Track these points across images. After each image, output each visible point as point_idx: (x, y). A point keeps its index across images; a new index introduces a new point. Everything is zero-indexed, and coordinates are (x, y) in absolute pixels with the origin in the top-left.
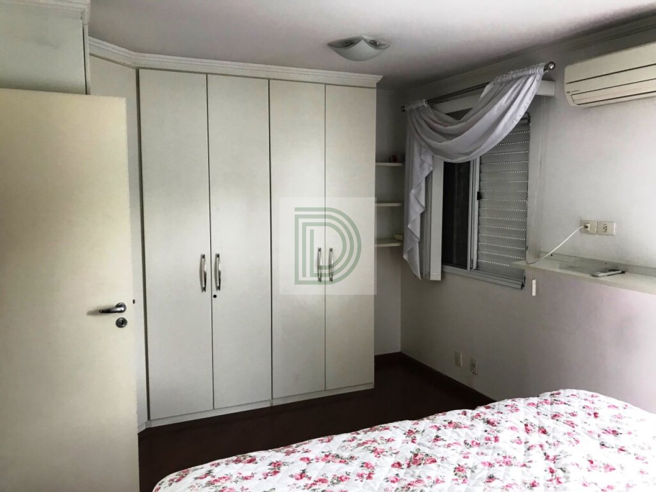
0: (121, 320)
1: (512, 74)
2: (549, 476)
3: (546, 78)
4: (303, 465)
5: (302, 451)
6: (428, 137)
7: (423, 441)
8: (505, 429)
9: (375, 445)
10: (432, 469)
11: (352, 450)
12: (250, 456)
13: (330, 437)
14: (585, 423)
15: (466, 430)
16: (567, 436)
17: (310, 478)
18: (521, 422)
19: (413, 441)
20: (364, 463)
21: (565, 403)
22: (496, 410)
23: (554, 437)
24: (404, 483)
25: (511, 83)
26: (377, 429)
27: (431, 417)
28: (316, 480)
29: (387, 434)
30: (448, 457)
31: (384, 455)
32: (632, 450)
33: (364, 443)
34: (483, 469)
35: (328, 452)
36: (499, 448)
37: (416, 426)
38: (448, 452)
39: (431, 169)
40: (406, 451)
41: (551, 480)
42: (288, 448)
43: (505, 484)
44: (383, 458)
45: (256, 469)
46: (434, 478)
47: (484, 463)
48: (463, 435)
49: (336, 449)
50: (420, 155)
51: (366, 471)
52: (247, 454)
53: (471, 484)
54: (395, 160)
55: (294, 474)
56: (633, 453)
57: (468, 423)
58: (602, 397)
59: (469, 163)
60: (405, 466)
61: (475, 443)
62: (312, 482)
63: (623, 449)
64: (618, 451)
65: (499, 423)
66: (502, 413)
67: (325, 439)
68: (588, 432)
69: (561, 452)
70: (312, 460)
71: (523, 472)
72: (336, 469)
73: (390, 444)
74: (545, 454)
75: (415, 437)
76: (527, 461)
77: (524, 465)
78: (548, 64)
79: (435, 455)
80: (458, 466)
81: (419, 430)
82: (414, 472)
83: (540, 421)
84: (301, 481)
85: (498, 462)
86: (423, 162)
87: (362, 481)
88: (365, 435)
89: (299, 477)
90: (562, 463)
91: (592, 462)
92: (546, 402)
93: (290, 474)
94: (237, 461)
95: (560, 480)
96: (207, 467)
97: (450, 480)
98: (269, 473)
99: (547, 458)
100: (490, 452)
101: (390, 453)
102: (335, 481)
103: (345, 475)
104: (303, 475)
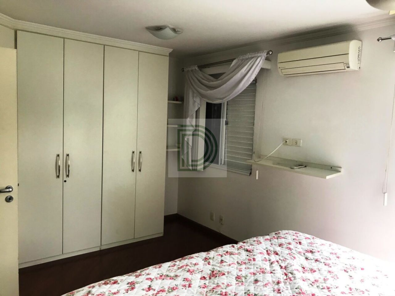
0: (9, 197)
1: (249, 55)
2: (285, 277)
3: (267, 59)
4: (149, 283)
5: (145, 274)
6: (199, 87)
7: (214, 263)
8: (257, 254)
9: (188, 267)
10: (224, 279)
11: (175, 272)
12: (113, 280)
13: (160, 265)
14: (296, 248)
15: (237, 256)
16: (289, 255)
17: (154, 290)
18: (264, 249)
19: (209, 263)
20: (185, 279)
21: (284, 238)
22: (249, 244)
23: (282, 257)
24: (210, 288)
25: (248, 60)
26: (186, 258)
27: (214, 250)
28: (159, 291)
29: (194, 261)
30: (231, 271)
31: (195, 273)
32: (322, 261)
33: (181, 267)
34: (251, 276)
35: (161, 273)
36: (257, 264)
37: (208, 255)
38: (230, 269)
39: (199, 106)
40: (207, 270)
41: (286, 279)
42: (135, 273)
43: (265, 284)
44: (195, 275)
45: (119, 287)
46: (226, 284)
47: (251, 273)
48: (236, 259)
49: (165, 271)
50: (193, 98)
51: (187, 283)
52: (110, 279)
53: (246, 285)
54: (177, 100)
55: (144, 289)
56: (323, 262)
57: (236, 252)
58: (301, 234)
59: (221, 104)
60: (208, 278)
61: (243, 263)
62: (156, 292)
63: (318, 260)
64: (315, 261)
65: (253, 251)
66: (253, 245)
67: (157, 266)
68: (299, 252)
69: (288, 264)
70: (153, 279)
71: (272, 276)
72: (169, 283)
73: (197, 267)
74: (280, 266)
75: (209, 261)
76: (272, 270)
77: (271, 273)
78: (269, 51)
79: (224, 271)
80: (237, 276)
81: (211, 257)
82: (214, 281)
83: (274, 248)
84: (149, 292)
85: (258, 272)
86: (195, 102)
87: (186, 289)
88: (181, 262)
89: (148, 290)
90: (290, 269)
91: (304, 268)
92: (274, 238)
93: (142, 289)
94: (106, 284)
95: (291, 279)
96: (86, 289)
97: (235, 284)
98: (128, 289)
99: (281, 267)
100: (252, 267)
101: (198, 271)
102: (170, 290)
103: (175, 286)
104: (150, 288)
